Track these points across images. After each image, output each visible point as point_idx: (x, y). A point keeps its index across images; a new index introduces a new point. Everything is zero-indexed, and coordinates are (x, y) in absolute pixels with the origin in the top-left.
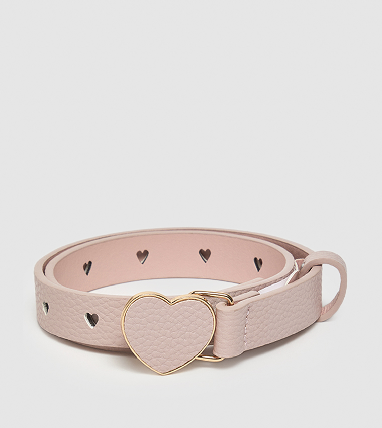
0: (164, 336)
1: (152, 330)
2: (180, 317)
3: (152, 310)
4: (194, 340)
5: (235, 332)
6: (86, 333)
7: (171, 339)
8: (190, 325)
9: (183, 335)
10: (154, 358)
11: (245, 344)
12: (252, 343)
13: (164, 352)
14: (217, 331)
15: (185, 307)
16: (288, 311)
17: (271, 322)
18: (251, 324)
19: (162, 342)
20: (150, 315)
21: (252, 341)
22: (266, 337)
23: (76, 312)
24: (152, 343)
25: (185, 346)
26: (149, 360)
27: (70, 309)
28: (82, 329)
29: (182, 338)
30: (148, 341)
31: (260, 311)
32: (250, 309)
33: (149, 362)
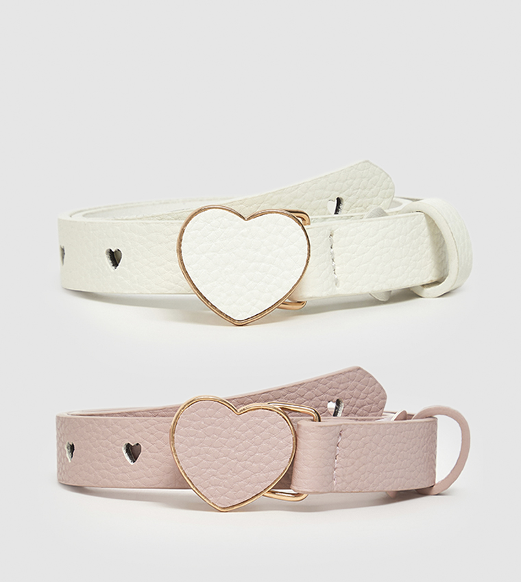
0: (227, 456)
1: (210, 446)
2: (249, 431)
3: (213, 418)
4: (266, 465)
5: (320, 457)
6: (123, 472)
7: (236, 461)
8: (261, 443)
9: (251, 458)
10: (212, 485)
11: (335, 482)
12: (344, 483)
13: (226, 479)
14: (297, 457)
15: (257, 419)
16: (393, 454)
17: (370, 462)
18: (342, 456)
19: (224, 464)
20: (209, 425)
21: (343, 481)
22: (362, 481)
23: (111, 445)
24: (211, 464)
25: (254, 473)
26: (205, 488)
27: (104, 441)
28: (118, 467)
29: (250, 461)
30: (205, 461)
31: (356, 440)
32: (342, 433)
33: (205, 491)
